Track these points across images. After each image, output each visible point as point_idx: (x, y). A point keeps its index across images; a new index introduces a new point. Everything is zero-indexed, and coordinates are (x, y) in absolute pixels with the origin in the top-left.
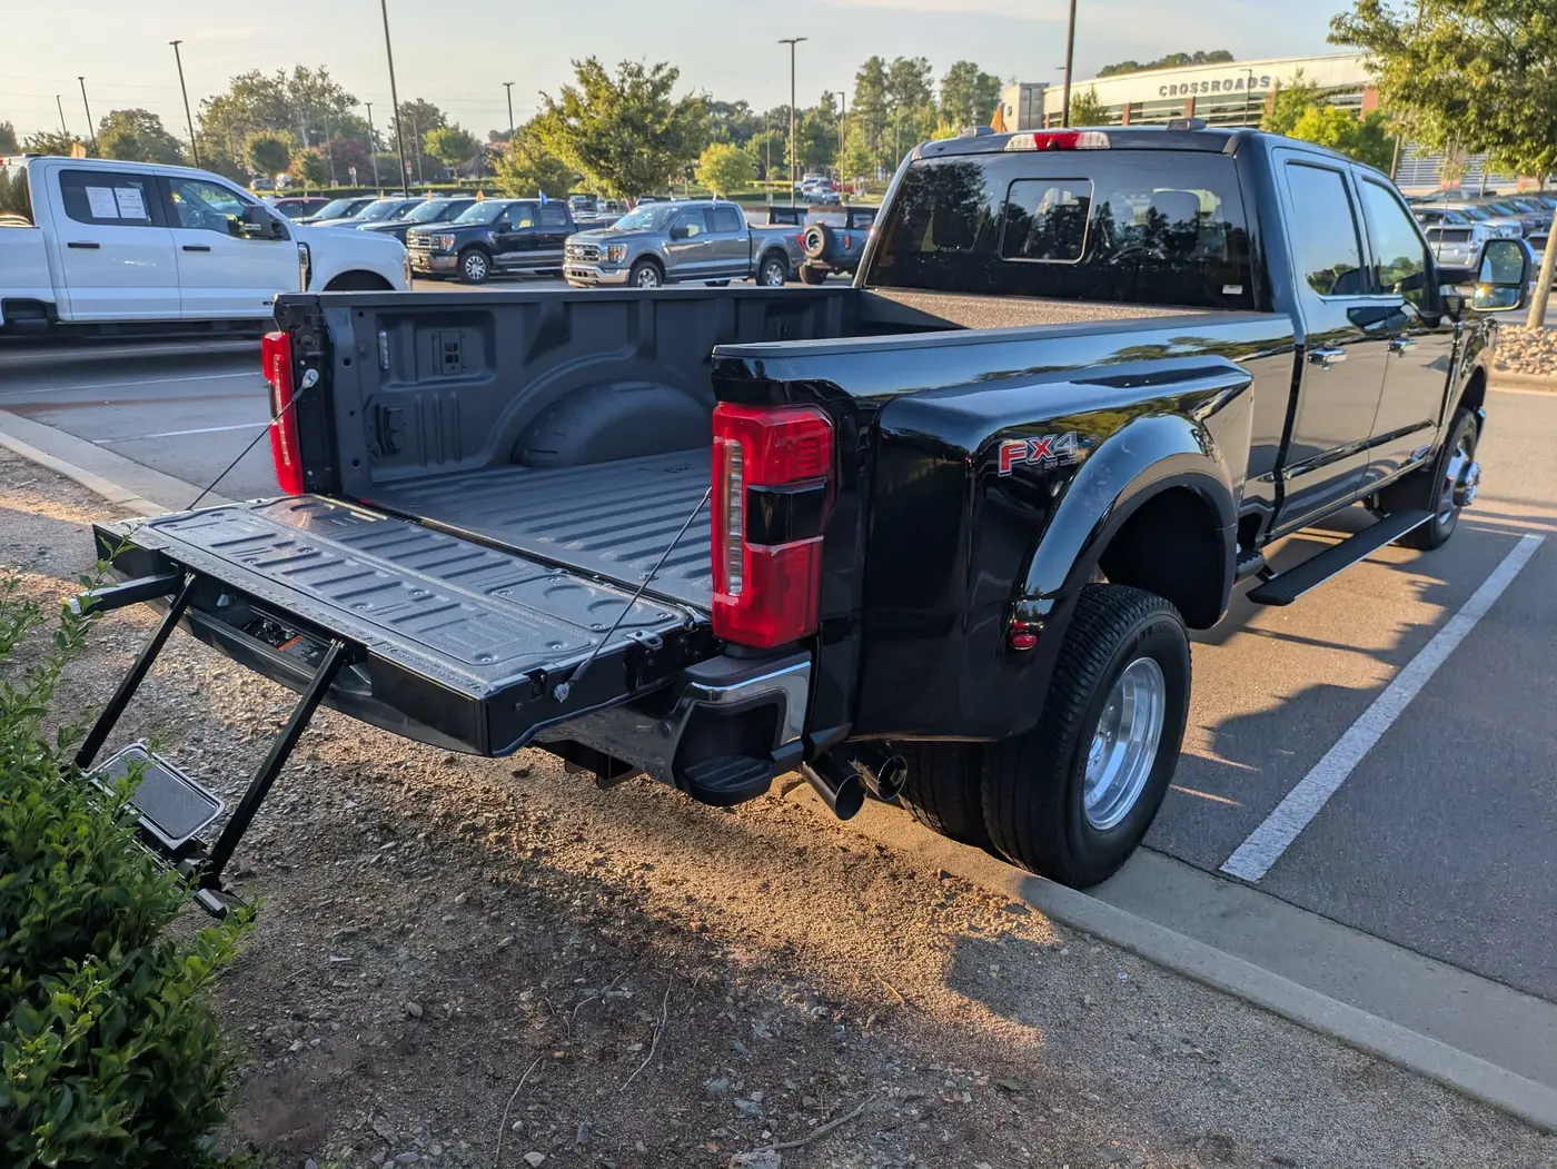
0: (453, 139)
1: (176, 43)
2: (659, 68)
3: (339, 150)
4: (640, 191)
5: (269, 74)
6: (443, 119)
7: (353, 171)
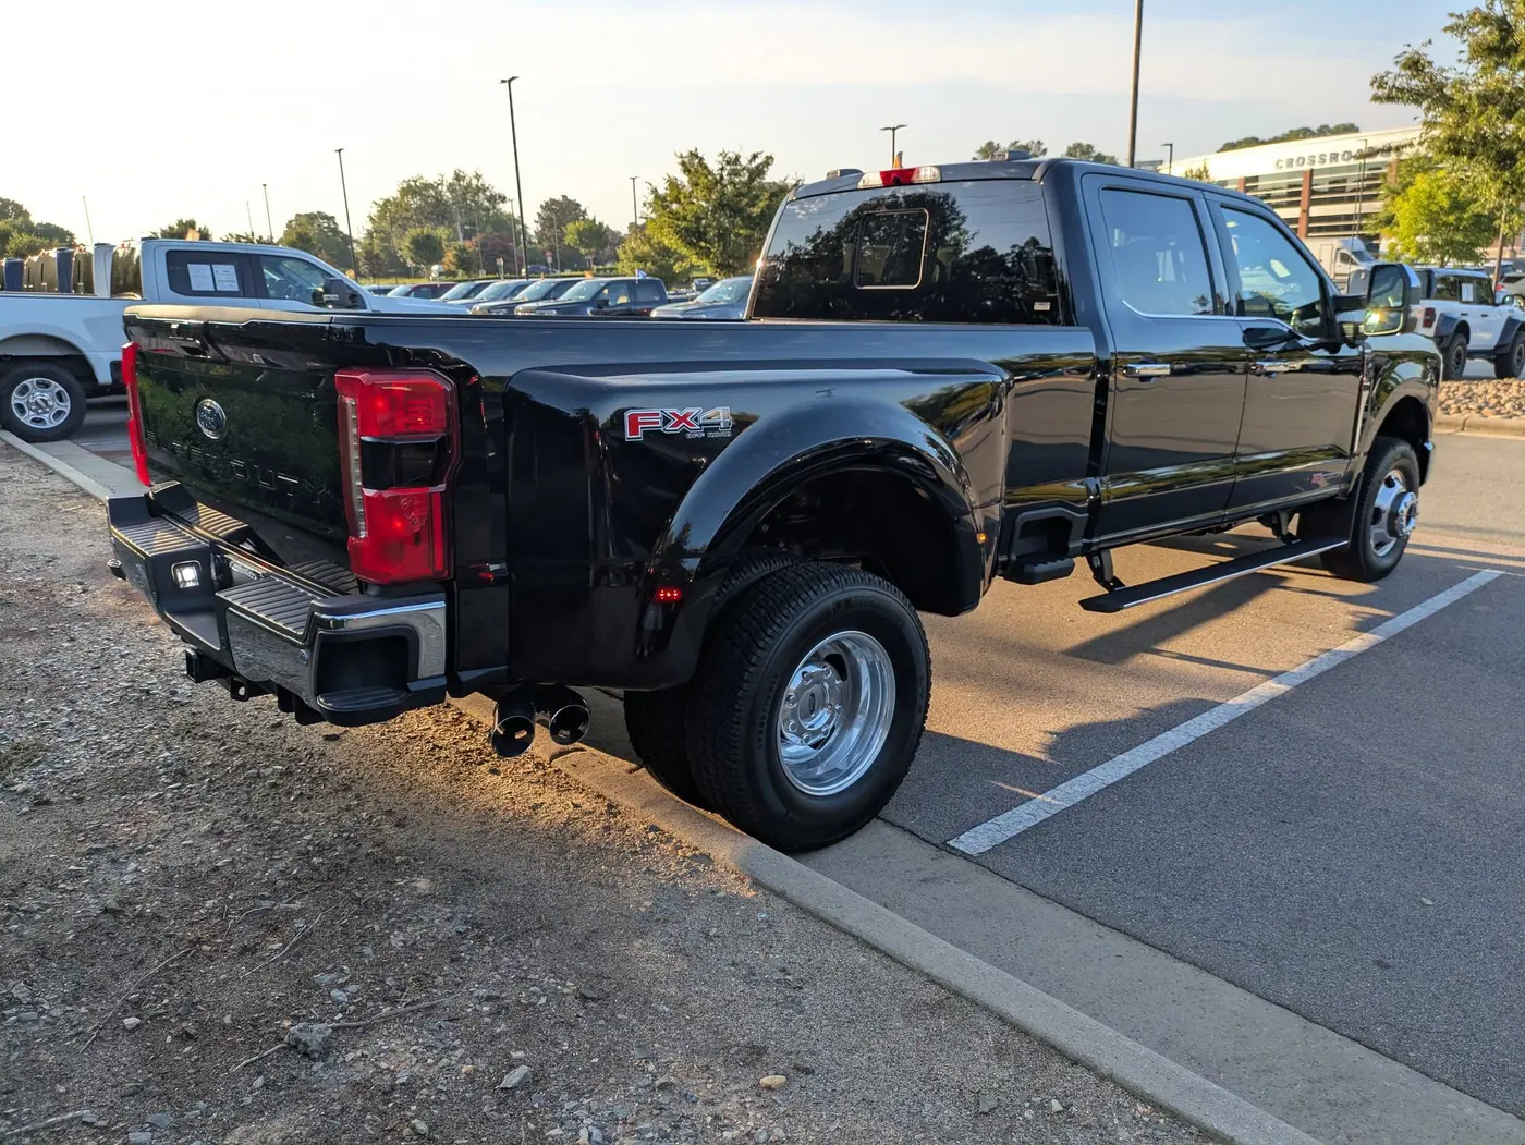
0: (591, 229)
1: (339, 151)
2: (755, 157)
3: (490, 243)
4: (736, 269)
5: (431, 178)
6: (585, 212)
7: (500, 262)
